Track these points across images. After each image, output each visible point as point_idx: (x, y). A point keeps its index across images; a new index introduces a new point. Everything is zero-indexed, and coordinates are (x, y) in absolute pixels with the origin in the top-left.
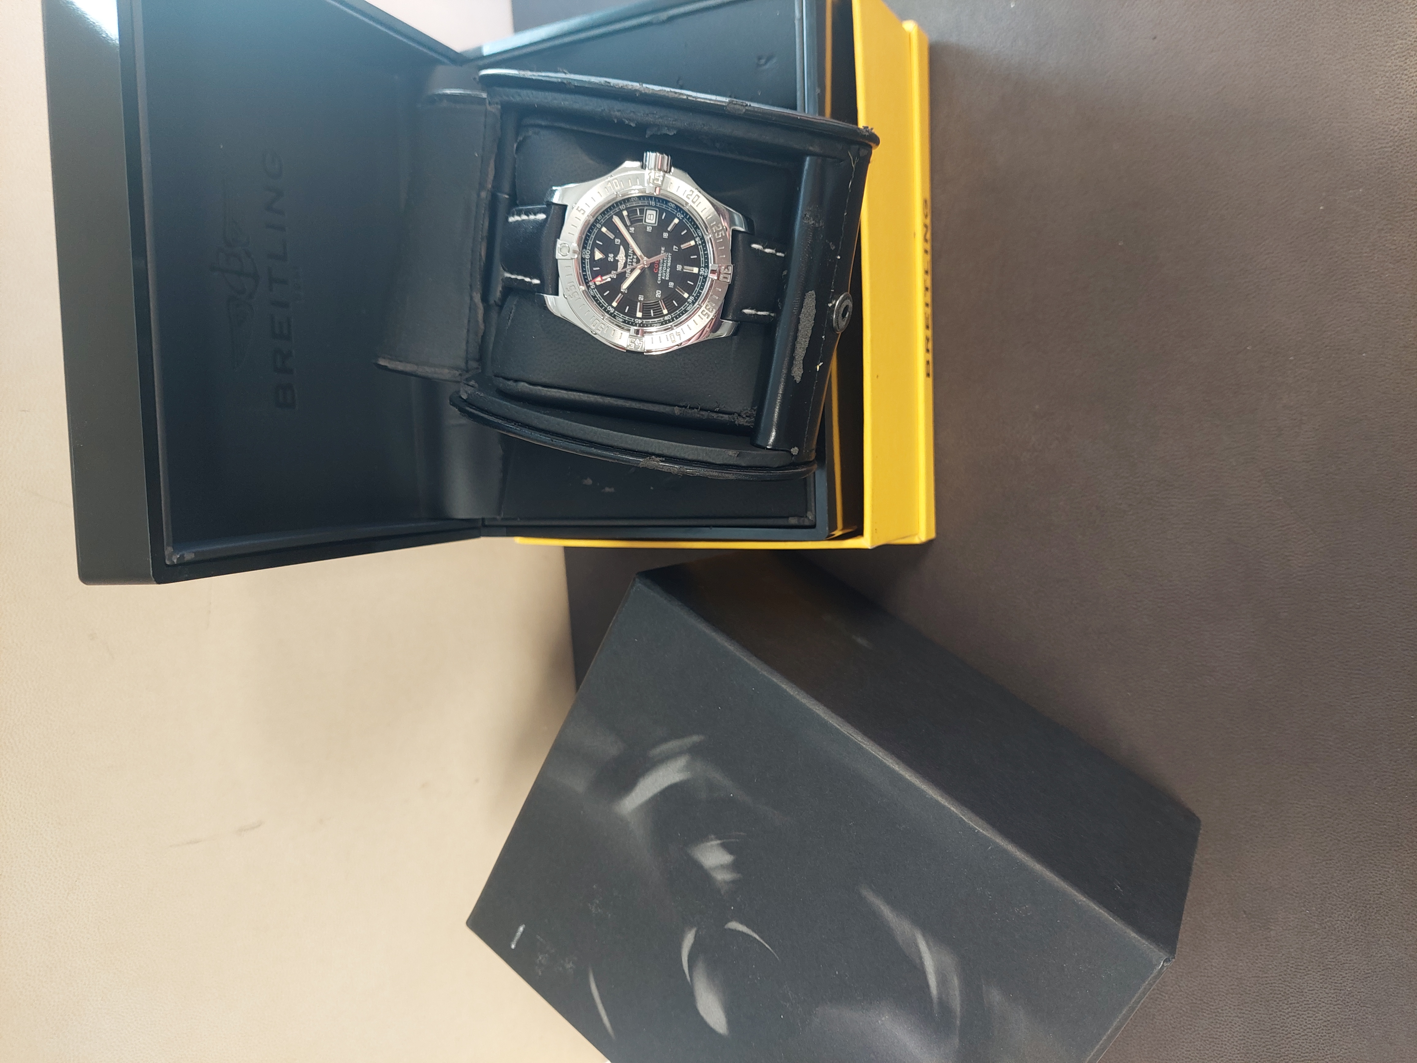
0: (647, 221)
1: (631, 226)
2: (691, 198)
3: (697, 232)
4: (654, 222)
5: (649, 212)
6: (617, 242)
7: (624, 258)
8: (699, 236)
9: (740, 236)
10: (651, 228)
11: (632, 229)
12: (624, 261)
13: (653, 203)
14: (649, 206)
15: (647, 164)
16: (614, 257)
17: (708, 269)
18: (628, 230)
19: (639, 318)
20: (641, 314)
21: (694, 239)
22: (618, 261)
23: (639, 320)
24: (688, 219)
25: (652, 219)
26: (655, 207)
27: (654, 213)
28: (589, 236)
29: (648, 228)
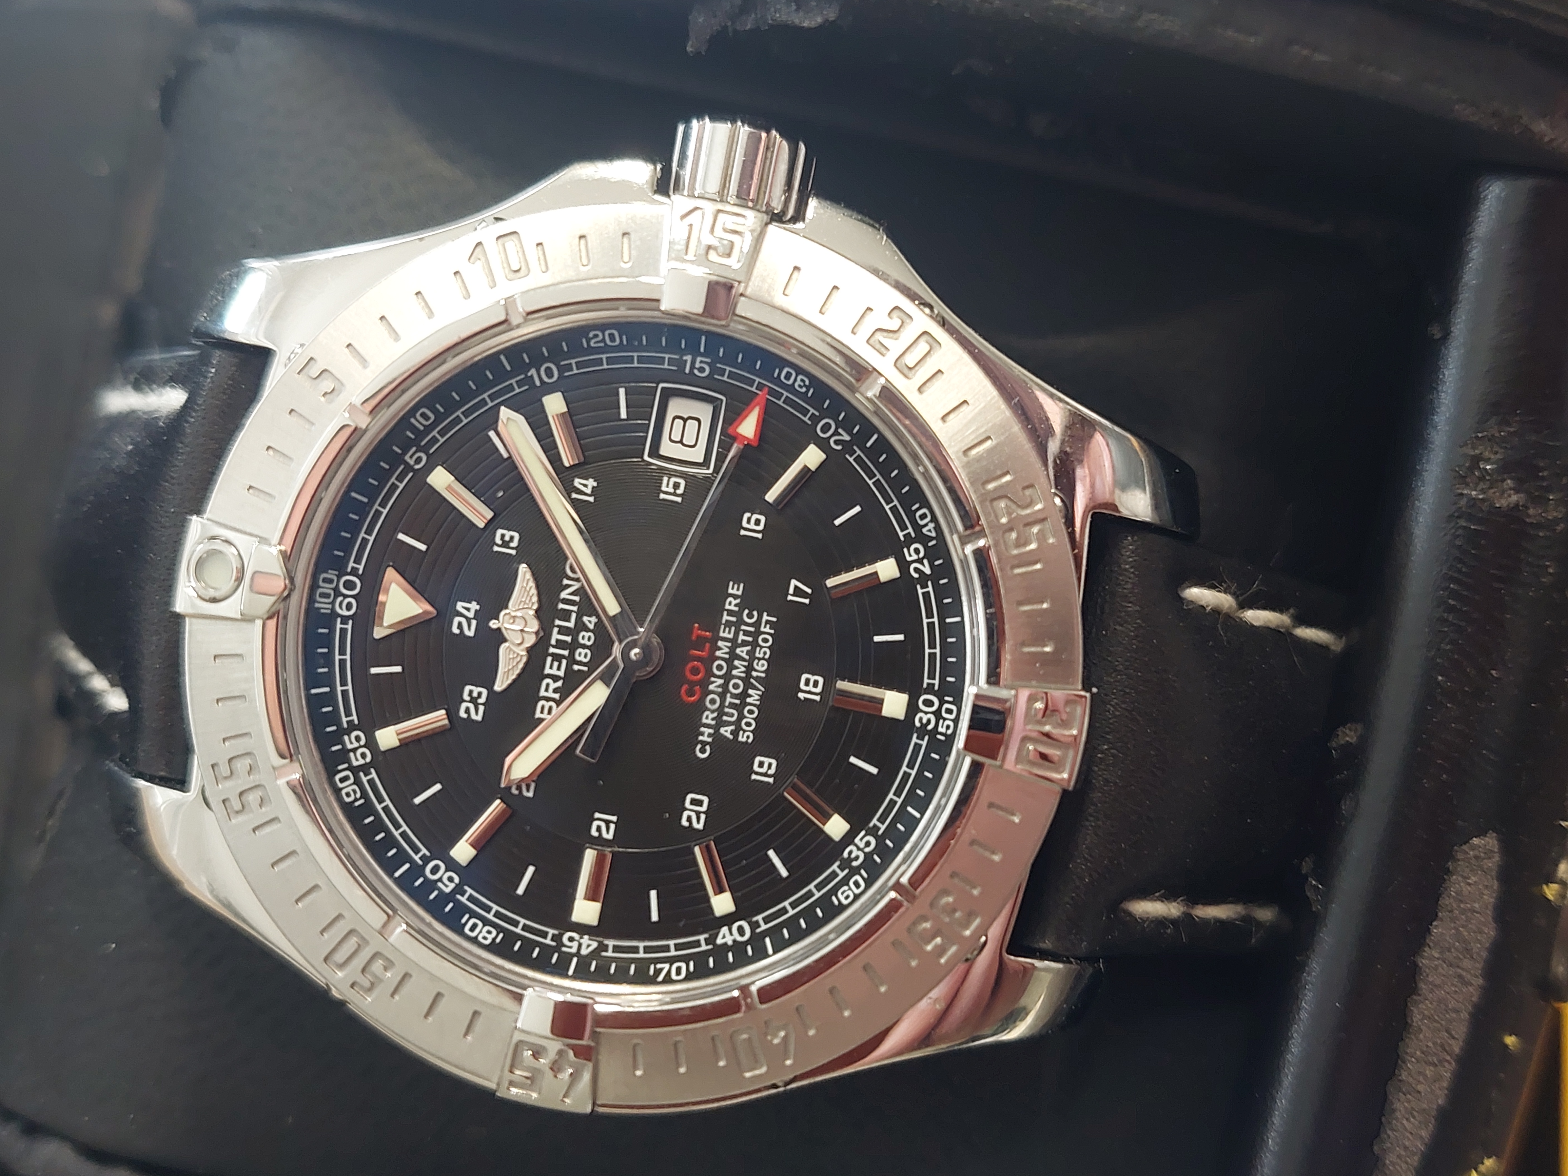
0: (667, 448)
1: (578, 469)
2: (896, 346)
3: (911, 515)
4: (697, 456)
5: (676, 407)
6: (505, 544)
7: (534, 626)
8: (923, 539)
9: (1129, 548)
10: (682, 482)
11: (586, 485)
12: (531, 640)
13: (701, 365)
14: (678, 375)
15: (686, 173)
16: (483, 617)
17: (958, 702)
18: (568, 489)
19: (583, 929)
20: (596, 907)
21: (895, 550)
22: (499, 637)
23: (586, 940)
24: (873, 453)
25: (689, 439)
26: (710, 382)
27: (704, 412)
28: (362, 510)
29: (667, 485)
